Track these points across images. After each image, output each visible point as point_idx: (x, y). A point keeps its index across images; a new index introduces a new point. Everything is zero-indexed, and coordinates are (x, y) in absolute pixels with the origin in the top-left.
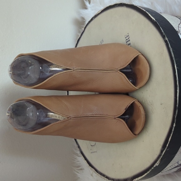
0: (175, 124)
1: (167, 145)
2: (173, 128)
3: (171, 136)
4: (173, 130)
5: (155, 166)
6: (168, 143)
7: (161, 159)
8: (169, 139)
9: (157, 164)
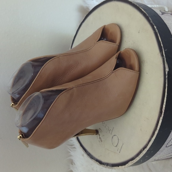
0: (155, 26)
1: (162, 45)
2: (156, 30)
3: (159, 36)
4: (157, 31)
5: (167, 73)
6: (161, 43)
7: (166, 60)
8: (159, 40)
9: (167, 70)
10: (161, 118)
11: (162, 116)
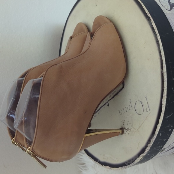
10: (153, 22)
11: (152, 19)
